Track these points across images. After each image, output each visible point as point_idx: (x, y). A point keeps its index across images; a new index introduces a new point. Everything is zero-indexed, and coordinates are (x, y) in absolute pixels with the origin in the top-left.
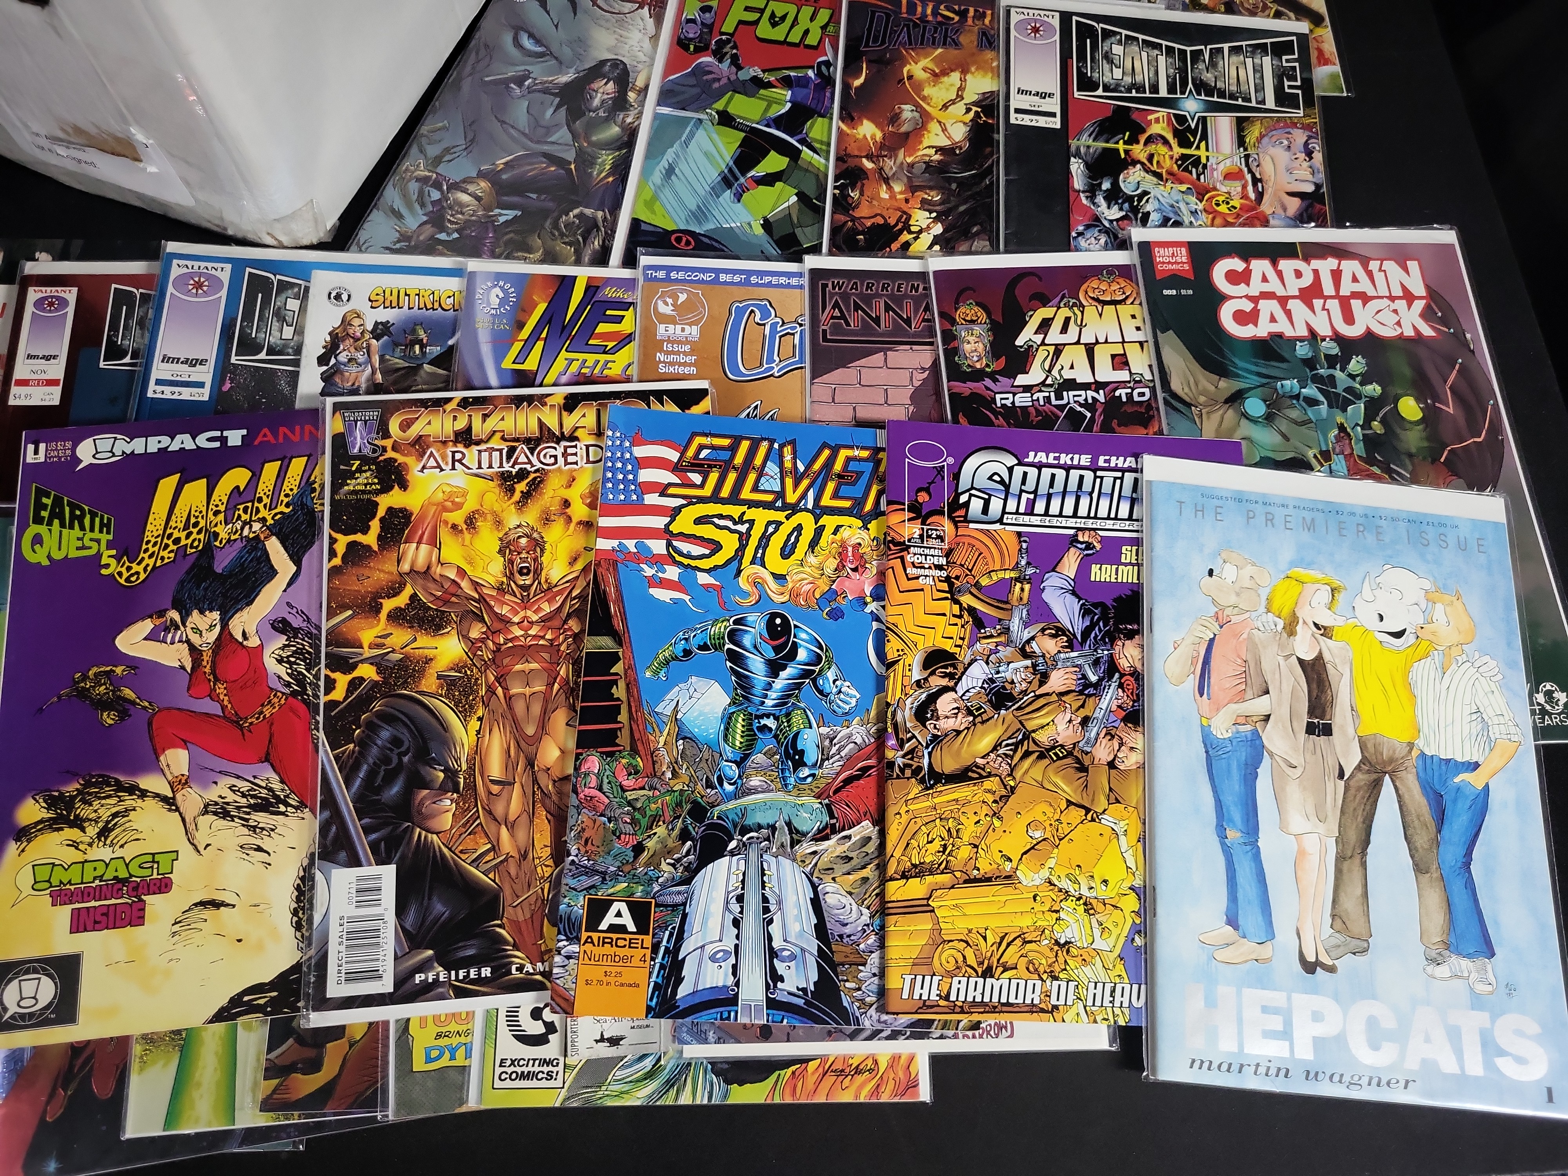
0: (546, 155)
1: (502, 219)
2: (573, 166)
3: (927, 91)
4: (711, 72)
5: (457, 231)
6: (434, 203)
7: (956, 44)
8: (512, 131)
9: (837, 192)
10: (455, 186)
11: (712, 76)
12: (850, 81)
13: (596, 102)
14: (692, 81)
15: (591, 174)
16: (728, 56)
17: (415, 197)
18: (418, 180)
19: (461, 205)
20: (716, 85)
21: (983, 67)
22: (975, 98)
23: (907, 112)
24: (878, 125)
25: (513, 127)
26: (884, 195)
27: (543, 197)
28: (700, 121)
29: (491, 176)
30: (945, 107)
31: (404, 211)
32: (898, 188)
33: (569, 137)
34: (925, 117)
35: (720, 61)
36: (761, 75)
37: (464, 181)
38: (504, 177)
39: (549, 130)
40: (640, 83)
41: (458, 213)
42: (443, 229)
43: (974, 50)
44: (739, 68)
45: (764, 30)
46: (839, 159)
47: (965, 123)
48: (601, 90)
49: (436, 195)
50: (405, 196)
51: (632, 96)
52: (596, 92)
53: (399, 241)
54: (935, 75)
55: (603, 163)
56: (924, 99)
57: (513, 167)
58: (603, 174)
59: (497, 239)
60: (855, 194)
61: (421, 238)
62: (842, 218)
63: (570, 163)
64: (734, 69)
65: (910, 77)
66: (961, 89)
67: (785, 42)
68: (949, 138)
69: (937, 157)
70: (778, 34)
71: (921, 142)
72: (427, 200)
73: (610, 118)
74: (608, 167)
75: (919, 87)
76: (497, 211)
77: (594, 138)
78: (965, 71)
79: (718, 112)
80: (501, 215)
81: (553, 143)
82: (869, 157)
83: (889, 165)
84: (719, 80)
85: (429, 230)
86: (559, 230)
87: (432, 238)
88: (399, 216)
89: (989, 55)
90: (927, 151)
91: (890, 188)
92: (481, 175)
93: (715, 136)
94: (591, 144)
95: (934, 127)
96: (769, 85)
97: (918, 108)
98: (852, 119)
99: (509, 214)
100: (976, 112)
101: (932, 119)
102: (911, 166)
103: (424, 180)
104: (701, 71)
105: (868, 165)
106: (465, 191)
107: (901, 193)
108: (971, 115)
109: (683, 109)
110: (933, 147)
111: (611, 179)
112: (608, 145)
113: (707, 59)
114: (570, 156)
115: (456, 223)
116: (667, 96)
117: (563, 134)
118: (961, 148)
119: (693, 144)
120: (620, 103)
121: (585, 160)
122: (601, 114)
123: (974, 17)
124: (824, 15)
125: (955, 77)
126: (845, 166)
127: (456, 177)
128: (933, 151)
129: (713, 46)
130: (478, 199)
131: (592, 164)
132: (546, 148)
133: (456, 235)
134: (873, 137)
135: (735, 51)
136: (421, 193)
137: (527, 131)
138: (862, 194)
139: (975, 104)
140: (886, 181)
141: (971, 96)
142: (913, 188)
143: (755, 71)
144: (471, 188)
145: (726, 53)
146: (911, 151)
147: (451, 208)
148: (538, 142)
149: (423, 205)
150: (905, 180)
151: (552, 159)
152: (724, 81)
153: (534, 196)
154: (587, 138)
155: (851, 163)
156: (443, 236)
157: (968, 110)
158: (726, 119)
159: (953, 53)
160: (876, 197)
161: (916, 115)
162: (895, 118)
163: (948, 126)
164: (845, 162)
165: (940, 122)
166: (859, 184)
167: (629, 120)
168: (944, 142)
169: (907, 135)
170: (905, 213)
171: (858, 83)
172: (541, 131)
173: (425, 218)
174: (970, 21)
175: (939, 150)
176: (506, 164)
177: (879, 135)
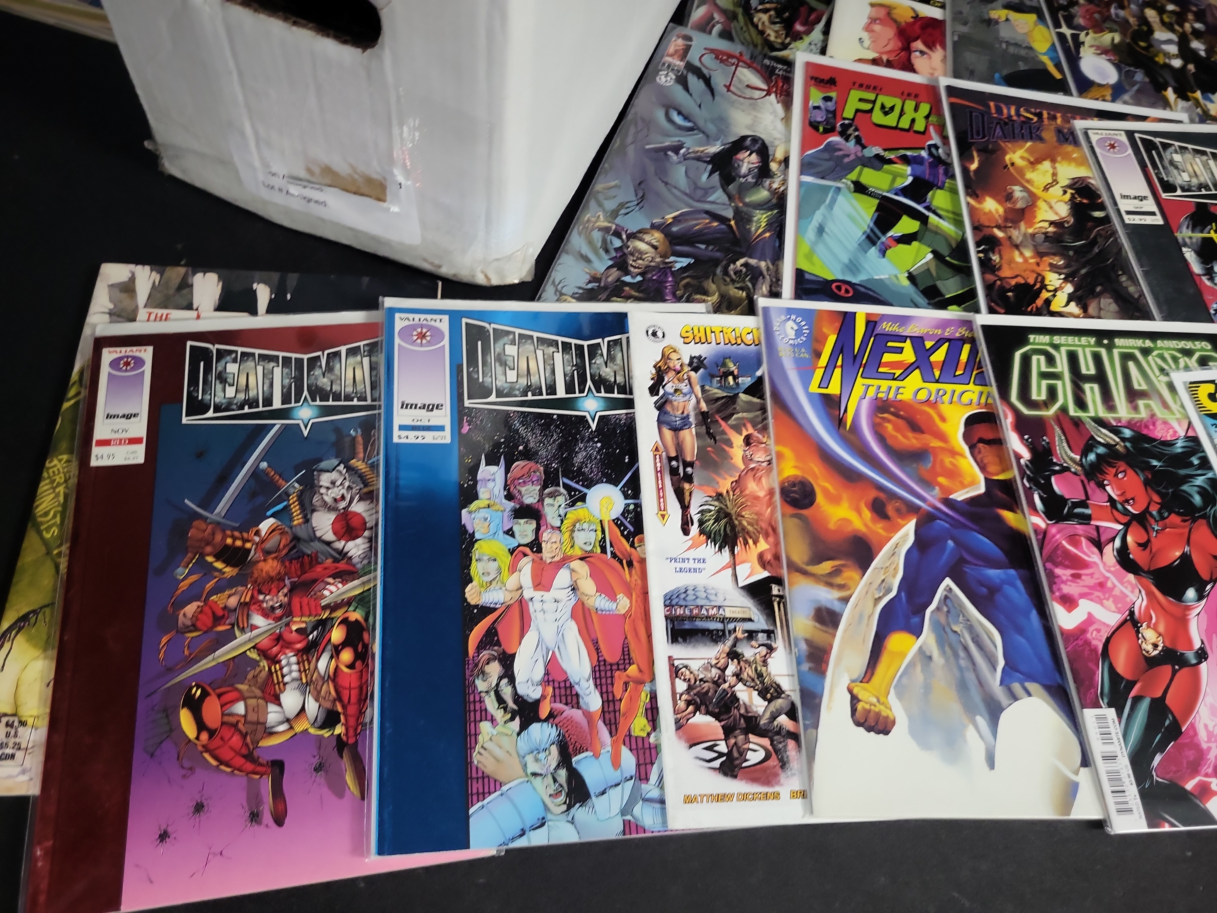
0: (707, 212)
1: (678, 266)
2: (732, 223)
3: (1029, 175)
4: (840, 150)
5: (642, 274)
6: (616, 250)
7: (1041, 139)
8: (675, 191)
9: (981, 255)
10: (632, 236)
11: (841, 153)
12: (967, 165)
13: (744, 170)
14: (826, 156)
15: (749, 231)
16: (852, 137)
17: (599, 244)
18: (600, 229)
19: (641, 253)
20: (846, 160)
21: (1067, 158)
22: (1067, 182)
23: (1018, 192)
24: (999, 202)
25: (675, 187)
26: (1019, 259)
27: (711, 248)
28: (839, 189)
29: (663, 228)
30: (1046, 189)
31: (591, 256)
32: (1028, 253)
33: (724, 198)
34: (1033, 199)
35: (847, 139)
36: (882, 153)
37: (640, 231)
38: (674, 229)
39: (708, 191)
40: (779, 155)
41: (638, 259)
42: (627, 273)
43: (1056, 144)
44: (864, 147)
45: (878, 117)
46: (976, 228)
47: (1066, 203)
48: (746, 160)
49: (617, 243)
50: (590, 243)
51: (774, 166)
52: (742, 161)
53: (590, 282)
54: (1032, 163)
55: (759, 221)
56: (1028, 181)
57: (679, 221)
58: (760, 231)
59: (676, 284)
60: (995, 258)
61: (610, 279)
62: (990, 278)
63: (730, 220)
64: (859, 148)
65: (1013, 164)
66: (1054, 174)
67: (896, 128)
68: (1057, 214)
69: (1051, 229)
70: (891, 120)
71: (1035, 217)
72: (611, 248)
73: (758, 184)
74: (763, 224)
75: (1021, 171)
76: (672, 259)
77: (747, 200)
78: (1053, 161)
79: (853, 182)
80: (676, 262)
81: (713, 203)
82: (999, 227)
83: (1016, 235)
84: (848, 156)
85: (615, 274)
86: (729, 276)
87: (618, 280)
88: (587, 260)
89: (1069, 148)
90: (1043, 224)
91: (1021, 254)
92: (654, 227)
93: (855, 202)
94: (746, 205)
95: (1041, 204)
96: (890, 162)
97: (1026, 189)
98: (977, 197)
99: (683, 262)
100: (1072, 194)
101: (1039, 198)
102: (1033, 235)
103: (606, 230)
104: (831, 148)
105: (999, 234)
106: (642, 240)
107: (1032, 258)
108: (1068, 196)
109: (823, 178)
110: (1047, 221)
111: (767, 235)
112: (762, 206)
113: (835, 139)
114: (729, 213)
115: (638, 268)
116: (806, 167)
117: (719, 195)
118: (1068, 223)
119: (836, 208)
120: (764, 172)
121: (743, 218)
122: (750, 179)
123: (1048, 118)
124: (925, 108)
125: (1046, 165)
126: (982, 234)
127: (633, 229)
128: (1046, 224)
129: (838, 128)
130: (655, 247)
131: (749, 220)
132: (707, 207)
133: (639, 278)
134: (997, 211)
135: (857, 133)
136: (604, 241)
137: (688, 191)
138: (1001, 258)
139: (1070, 186)
140: (1017, 247)
141: (1064, 181)
142: (1040, 255)
143: (876, 150)
144: (647, 238)
145: (850, 135)
146: (1030, 224)
147: (632, 254)
148: (698, 201)
149: (607, 251)
150: (1031, 247)
151: (714, 216)
152: (852, 157)
153: (703, 247)
154: (741, 199)
155: (986, 231)
156: (628, 279)
157: (1065, 192)
158: (860, 188)
159: (1040, 145)
160: (1011, 261)
161: (1025, 194)
162: (1009, 197)
163: (1053, 204)
164: (981, 231)
165: (1046, 201)
166: (997, 249)
167: (775, 186)
168: (1054, 218)
169: (1022, 211)
170: (1039, 275)
171: (974, 166)
172: (699, 193)
173: (610, 263)
174: (1046, 122)
175: (1052, 223)
176: (674, 218)
177: (1001, 210)
